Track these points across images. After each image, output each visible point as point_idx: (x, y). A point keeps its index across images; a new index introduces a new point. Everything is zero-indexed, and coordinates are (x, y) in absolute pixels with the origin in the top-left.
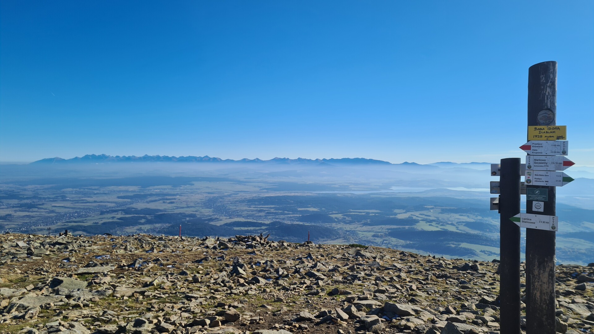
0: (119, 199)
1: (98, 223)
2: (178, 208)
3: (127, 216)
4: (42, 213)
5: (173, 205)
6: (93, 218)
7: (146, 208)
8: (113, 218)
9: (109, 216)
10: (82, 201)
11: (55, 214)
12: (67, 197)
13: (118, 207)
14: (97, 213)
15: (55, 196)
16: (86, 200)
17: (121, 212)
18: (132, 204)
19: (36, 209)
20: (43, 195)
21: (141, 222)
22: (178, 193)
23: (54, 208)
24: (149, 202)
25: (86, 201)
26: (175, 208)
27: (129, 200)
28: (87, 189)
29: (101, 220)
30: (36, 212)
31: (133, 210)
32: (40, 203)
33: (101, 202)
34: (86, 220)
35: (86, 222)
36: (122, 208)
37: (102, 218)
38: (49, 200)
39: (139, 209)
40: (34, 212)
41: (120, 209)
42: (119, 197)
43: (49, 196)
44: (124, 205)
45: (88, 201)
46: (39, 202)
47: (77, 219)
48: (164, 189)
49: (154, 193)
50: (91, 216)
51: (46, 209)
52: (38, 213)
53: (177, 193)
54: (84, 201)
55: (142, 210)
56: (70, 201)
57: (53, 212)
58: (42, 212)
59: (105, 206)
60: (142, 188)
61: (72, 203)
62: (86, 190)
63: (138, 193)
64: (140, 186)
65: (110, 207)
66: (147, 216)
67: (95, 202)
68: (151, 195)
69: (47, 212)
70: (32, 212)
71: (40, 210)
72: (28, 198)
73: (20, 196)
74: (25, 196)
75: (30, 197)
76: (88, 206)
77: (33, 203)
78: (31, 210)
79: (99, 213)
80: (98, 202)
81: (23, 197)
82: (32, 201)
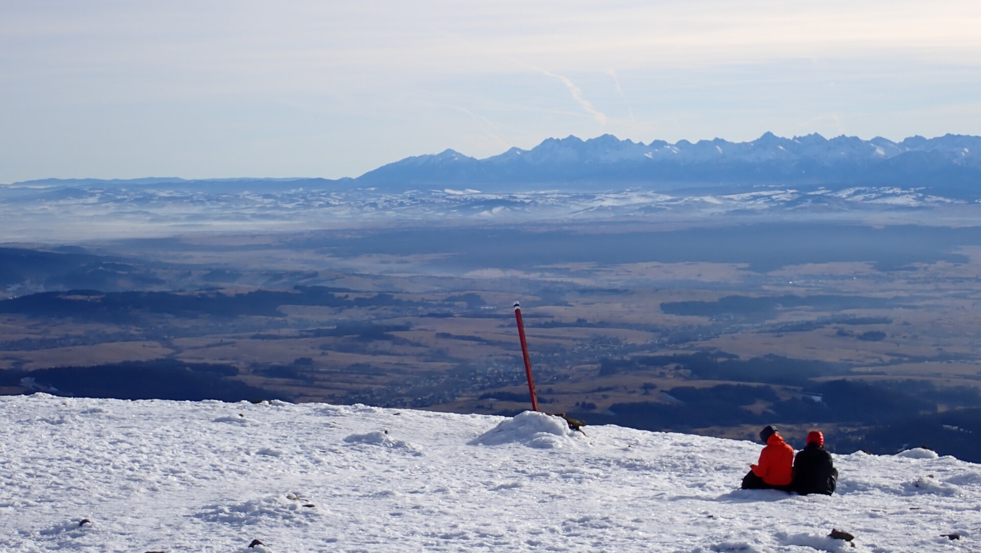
0: (668, 316)
1: (592, 406)
2: (899, 358)
3: (699, 384)
4: (407, 360)
5: (878, 345)
6: (577, 387)
7: (770, 356)
8: (647, 387)
9: (634, 379)
10: (537, 320)
11: (448, 365)
12: (484, 304)
13: (662, 346)
14: (588, 366)
15: (444, 296)
16: (548, 316)
17: (677, 368)
18: (718, 336)
19: (386, 345)
20: (407, 293)
21: (750, 412)
22: (902, 294)
23: (443, 343)
24: (780, 330)
25: (549, 320)
26: (887, 359)
27: (704, 320)
28: (552, 271)
29: (605, 397)
30: (388, 354)
31: (720, 360)
32: (398, 322)
33: (602, 324)
34: (550, 391)
36: (678, 352)
37: (608, 389)
38: (425, 312)
39: (744, 357)
40: (382, 353)
41: (671, 353)
42: (667, 308)
43: (427, 297)
44: (688, 340)
45: (555, 319)
46: (394, 317)
48: (843, 277)
49: (800, 292)
50: (566, 376)
51: (418, 345)
52: (394, 360)
53: (894, 294)
54: (543, 321)
55: (753, 361)
56: (497, 317)
57: (440, 355)
58: (405, 355)
59: (617, 341)
60: (753, 273)
61: (502, 326)
62: (550, 277)
63: (738, 293)
64: (746, 265)
65: (634, 348)
66: (774, 387)
67: (581, 323)
68: (790, 300)
69: (421, 355)
70: (375, 353)
71: (398, 349)
72: (361, 303)
73: (337, 294)
74: (352, 296)
75: (368, 297)
76: (558, 341)
77: (375, 322)
78: (371, 346)
79: (596, 366)
80: (591, 325)
81: (347, 296)
82: (374, 312)
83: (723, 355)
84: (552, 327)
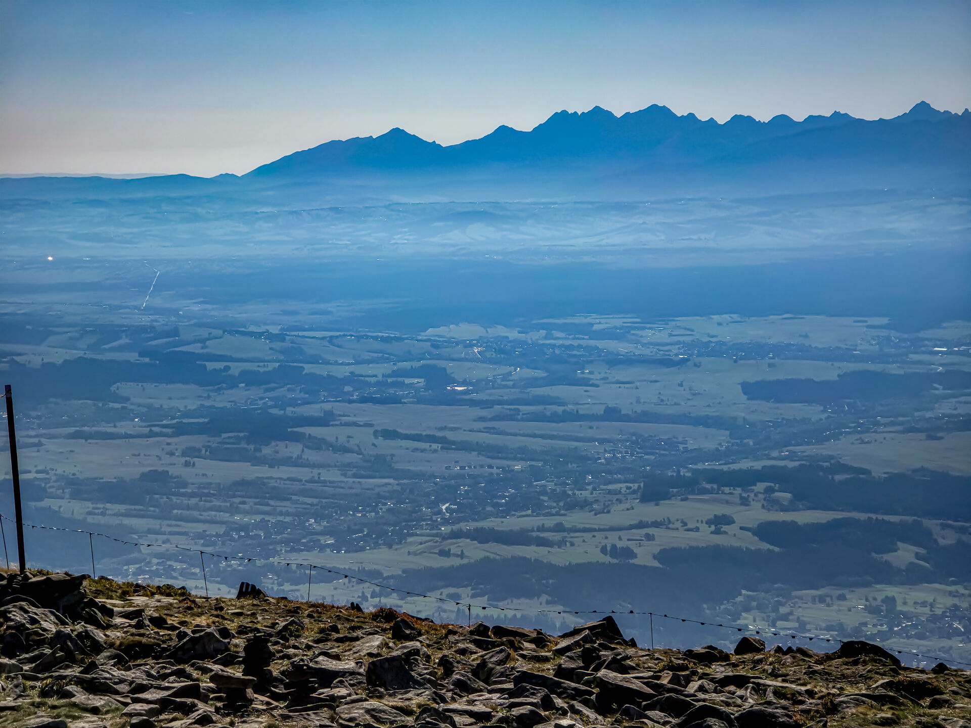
1: (628, 553)
4: (326, 475)
6: (604, 520)
9: (697, 508)
10: (540, 409)
12: (453, 381)
13: (744, 453)
14: (625, 487)
15: (387, 368)
16: (558, 402)
17: (769, 490)
18: (836, 436)
19: (294, 450)
20: (327, 363)
21: (887, 563)
23: (386, 447)
25: (560, 409)
28: (563, 328)
29: (650, 537)
30: (296, 464)
31: (840, 477)
32: (313, 410)
33: (645, 417)
34: (559, 528)
35: (561, 544)
37: (656, 524)
38: (357, 395)
40: (285, 462)
41: (758, 465)
43: (358, 369)
46: (306, 403)
47: (512, 523)
50: (588, 504)
51: (345, 450)
52: (303, 473)
54: (549, 409)
55: (894, 479)
56: (473, 403)
57: (380, 466)
58: (324, 465)
59: (671, 444)
61: (482, 419)
62: (560, 338)
63: (870, 366)
64: (884, 321)
65: (700, 455)
67: (612, 414)
69: (349, 465)
70: (272, 463)
71: (312, 456)
72: (251, 379)
73: (211, 366)
74: (236, 369)
75: (261, 370)
76: (574, 444)
77: (275, 411)
78: (267, 451)
79: (635, 486)
80: (627, 419)
81: (227, 368)
82: (272, 394)
83: (846, 468)
84: (563, 421)
